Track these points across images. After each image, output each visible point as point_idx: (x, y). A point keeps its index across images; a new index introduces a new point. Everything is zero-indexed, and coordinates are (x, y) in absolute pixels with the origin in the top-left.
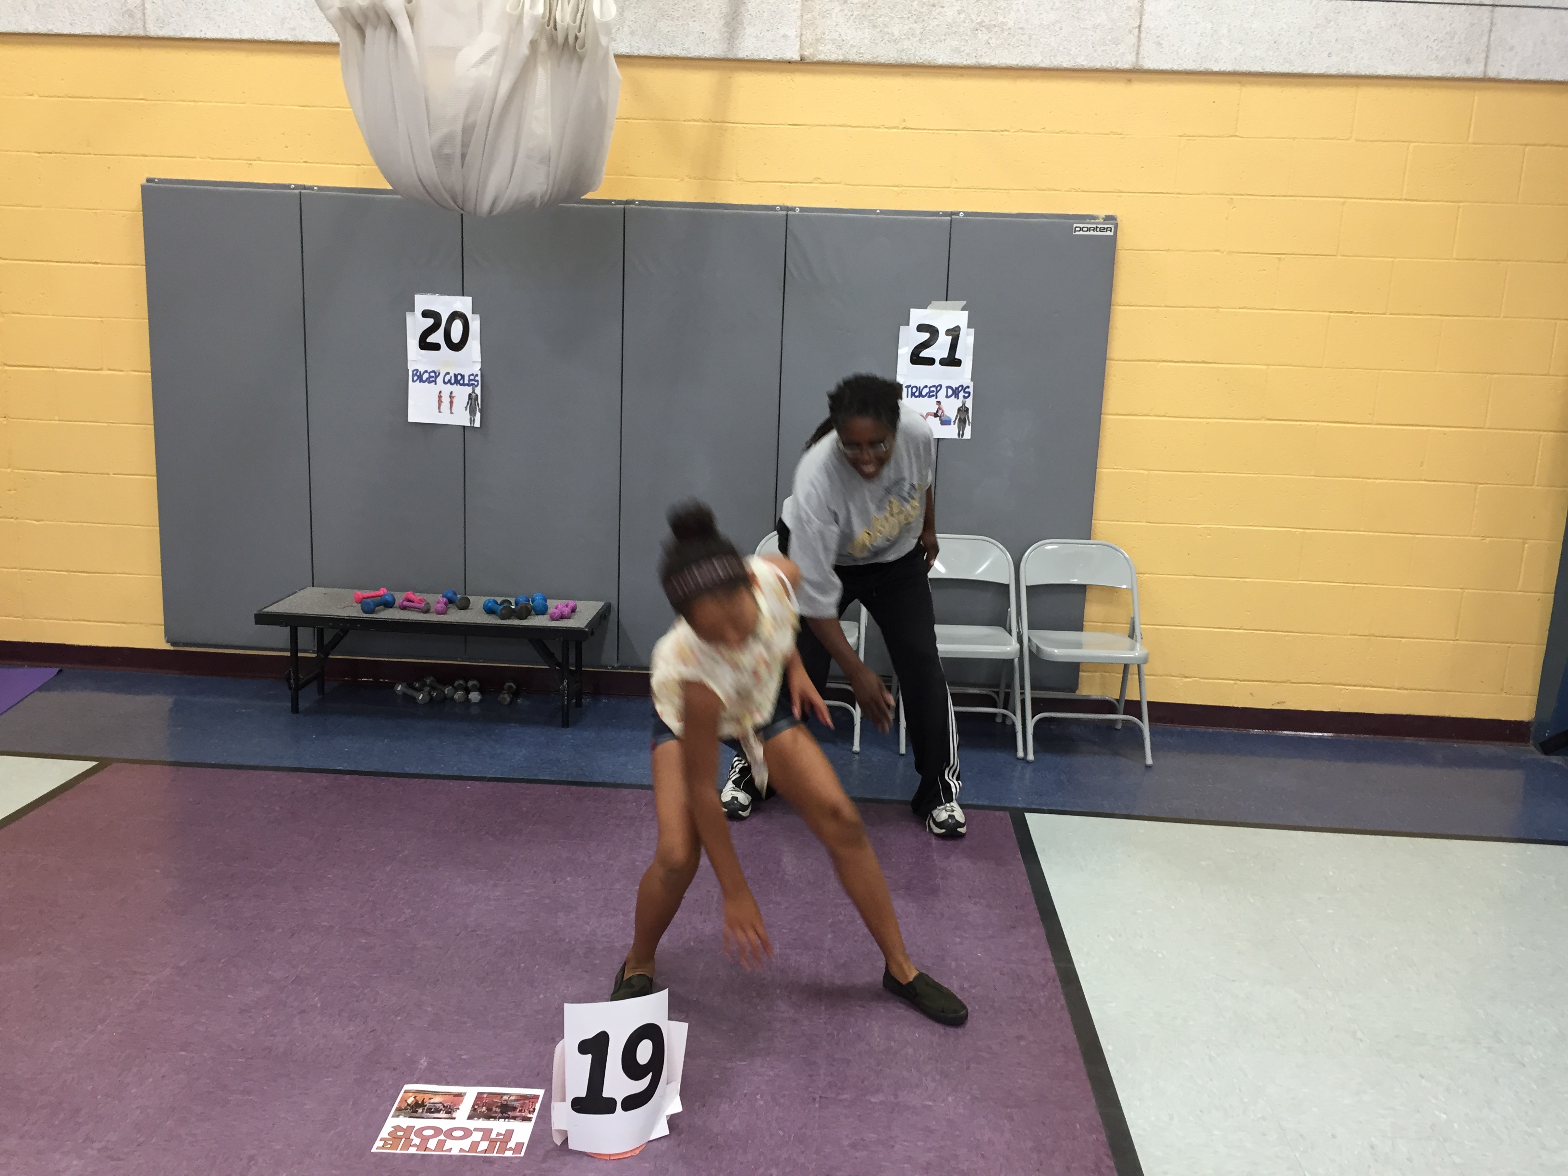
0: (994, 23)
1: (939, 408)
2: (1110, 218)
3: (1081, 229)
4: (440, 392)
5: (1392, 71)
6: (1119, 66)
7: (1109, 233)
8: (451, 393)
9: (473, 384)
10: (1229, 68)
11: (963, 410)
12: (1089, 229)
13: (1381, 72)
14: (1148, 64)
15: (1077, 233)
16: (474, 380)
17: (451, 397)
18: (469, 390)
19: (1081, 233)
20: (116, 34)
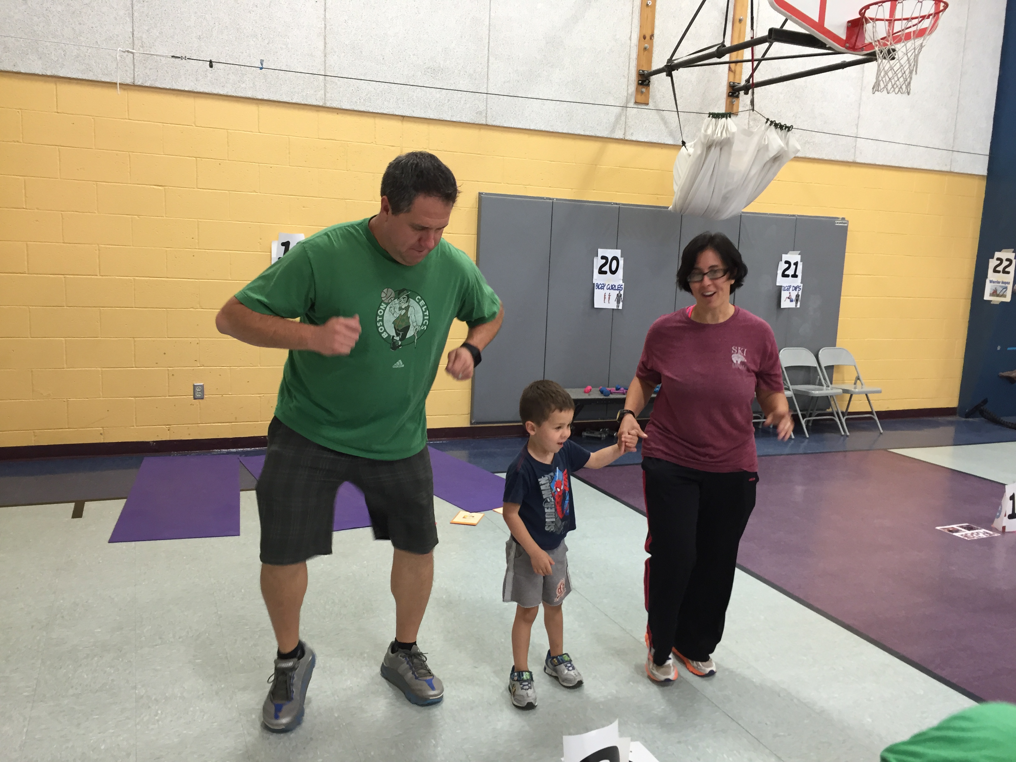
0: (811, 141)
1: (790, 295)
2: (843, 219)
3: (838, 223)
4: (605, 293)
5: (926, 168)
6: (849, 160)
7: (846, 225)
8: (610, 294)
9: (619, 289)
10: (881, 163)
11: (797, 296)
12: (840, 223)
13: (923, 168)
14: (858, 160)
15: (836, 224)
16: (620, 287)
17: (609, 296)
18: (617, 292)
19: (838, 224)
20: (473, 122)
